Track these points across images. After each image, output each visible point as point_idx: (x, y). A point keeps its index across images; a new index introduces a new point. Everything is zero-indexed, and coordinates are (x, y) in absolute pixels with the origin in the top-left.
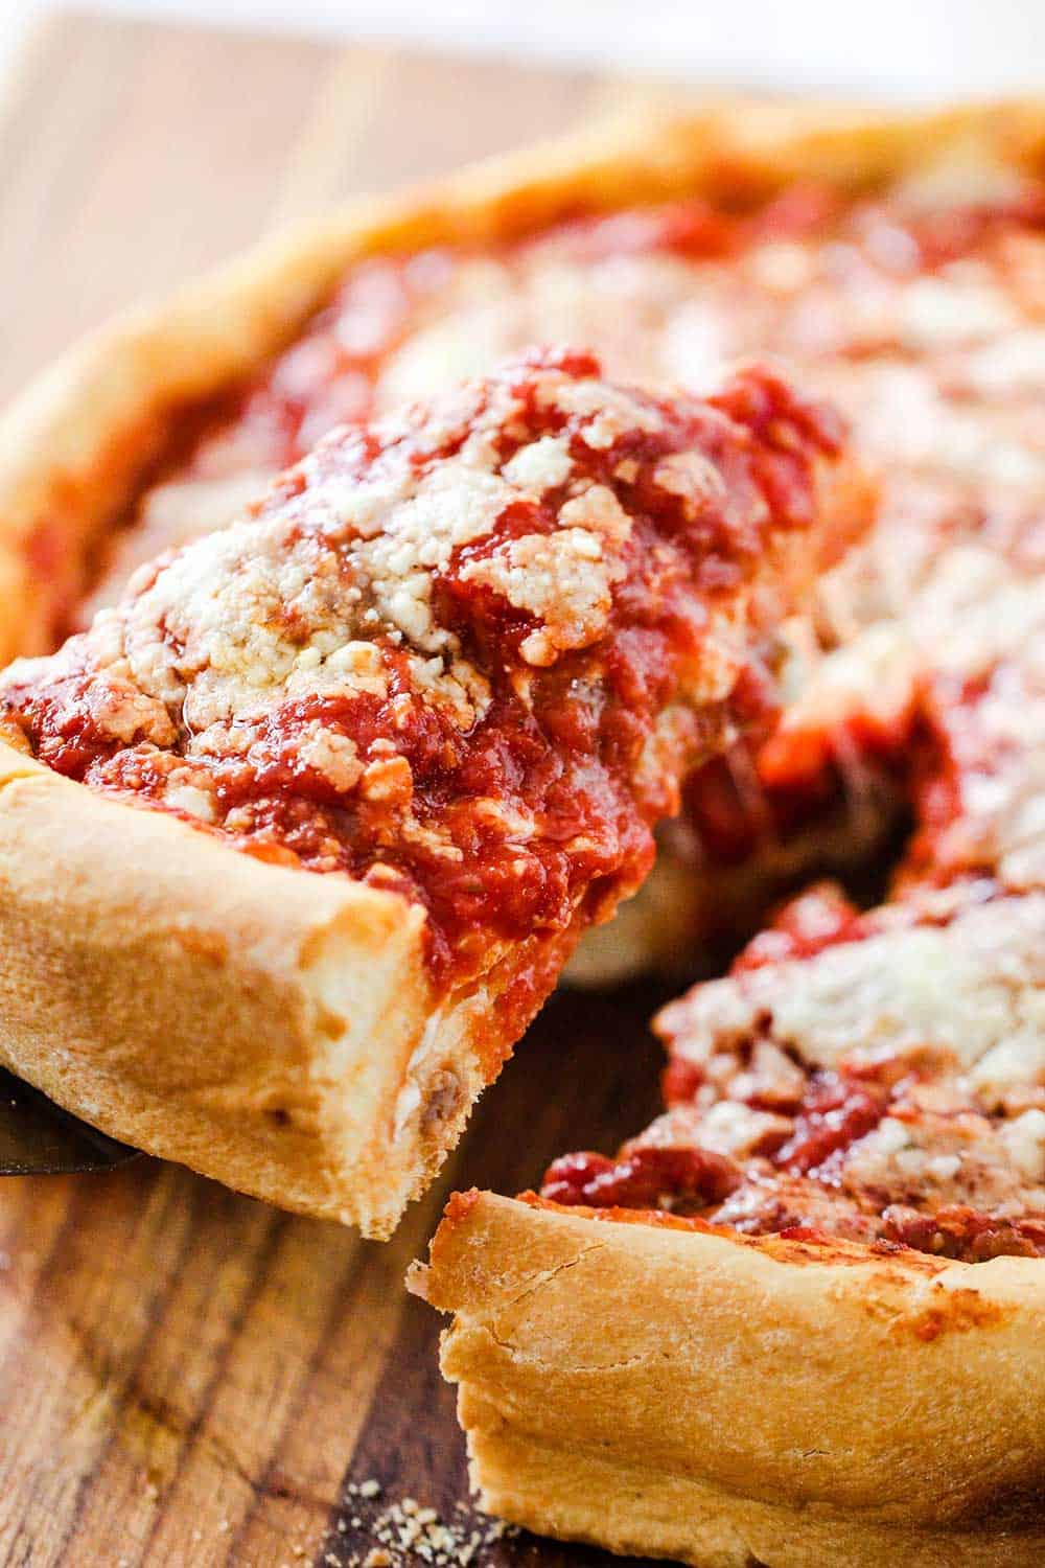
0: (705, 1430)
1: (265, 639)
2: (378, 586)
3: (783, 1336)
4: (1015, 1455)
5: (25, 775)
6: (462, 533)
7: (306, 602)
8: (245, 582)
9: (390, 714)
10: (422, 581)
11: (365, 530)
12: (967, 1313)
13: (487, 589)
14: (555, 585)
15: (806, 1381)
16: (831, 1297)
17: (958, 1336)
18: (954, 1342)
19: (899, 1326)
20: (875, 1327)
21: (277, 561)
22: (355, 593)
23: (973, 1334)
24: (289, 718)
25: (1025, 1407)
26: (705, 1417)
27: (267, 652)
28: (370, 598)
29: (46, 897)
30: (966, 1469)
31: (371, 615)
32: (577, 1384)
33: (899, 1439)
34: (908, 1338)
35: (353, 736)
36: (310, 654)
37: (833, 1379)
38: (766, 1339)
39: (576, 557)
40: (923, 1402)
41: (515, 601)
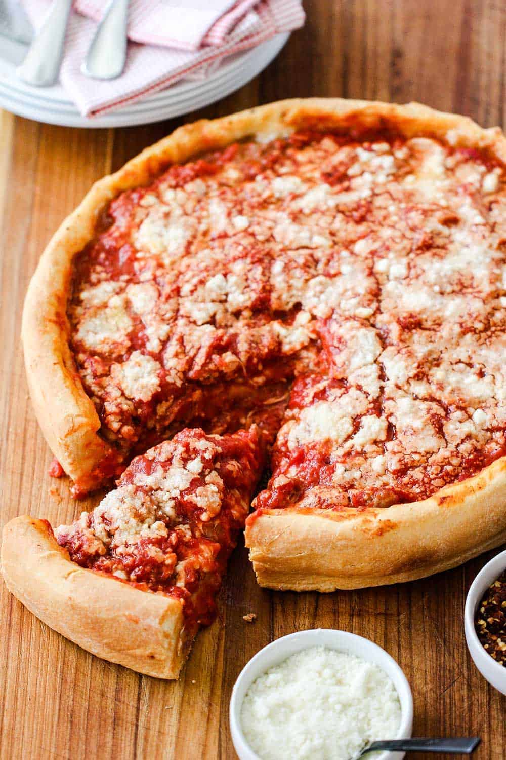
0: (323, 565)
1: (133, 521)
2: (161, 504)
3: (343, 542)
4: (405, 556)
5: (75, 571)
6: (182, 488)
7: (143, 511)
8: (126, 506)
9: (171, 541)
10: (172, 503)
11: (155, 488)
12: (389, 527)
13: (191, 502)
14: (209, 500)
15: (350, 551)
16: (353, 529)
17: (387, 533)
18: (387, 535)
19: (373, 534)
20: (366, 535)
21: (133, 498)
22: (155, 507)
23: (391, 532)
24: (143, 543)
25: (406, 545)
26: (323, 562)
27: (134, 525)
28: (159, 508)
29: (86, 605)
30: (392, 562)
31: (160, 513)
32: (287, 560)
33: (375, 559)
34: (375, 536)
35: (161, 548)
36: (146, 526)
37: (357, 549)
38: (339, 543)
39: (213, 492)
40: (381, 550)
41: (199, 505)
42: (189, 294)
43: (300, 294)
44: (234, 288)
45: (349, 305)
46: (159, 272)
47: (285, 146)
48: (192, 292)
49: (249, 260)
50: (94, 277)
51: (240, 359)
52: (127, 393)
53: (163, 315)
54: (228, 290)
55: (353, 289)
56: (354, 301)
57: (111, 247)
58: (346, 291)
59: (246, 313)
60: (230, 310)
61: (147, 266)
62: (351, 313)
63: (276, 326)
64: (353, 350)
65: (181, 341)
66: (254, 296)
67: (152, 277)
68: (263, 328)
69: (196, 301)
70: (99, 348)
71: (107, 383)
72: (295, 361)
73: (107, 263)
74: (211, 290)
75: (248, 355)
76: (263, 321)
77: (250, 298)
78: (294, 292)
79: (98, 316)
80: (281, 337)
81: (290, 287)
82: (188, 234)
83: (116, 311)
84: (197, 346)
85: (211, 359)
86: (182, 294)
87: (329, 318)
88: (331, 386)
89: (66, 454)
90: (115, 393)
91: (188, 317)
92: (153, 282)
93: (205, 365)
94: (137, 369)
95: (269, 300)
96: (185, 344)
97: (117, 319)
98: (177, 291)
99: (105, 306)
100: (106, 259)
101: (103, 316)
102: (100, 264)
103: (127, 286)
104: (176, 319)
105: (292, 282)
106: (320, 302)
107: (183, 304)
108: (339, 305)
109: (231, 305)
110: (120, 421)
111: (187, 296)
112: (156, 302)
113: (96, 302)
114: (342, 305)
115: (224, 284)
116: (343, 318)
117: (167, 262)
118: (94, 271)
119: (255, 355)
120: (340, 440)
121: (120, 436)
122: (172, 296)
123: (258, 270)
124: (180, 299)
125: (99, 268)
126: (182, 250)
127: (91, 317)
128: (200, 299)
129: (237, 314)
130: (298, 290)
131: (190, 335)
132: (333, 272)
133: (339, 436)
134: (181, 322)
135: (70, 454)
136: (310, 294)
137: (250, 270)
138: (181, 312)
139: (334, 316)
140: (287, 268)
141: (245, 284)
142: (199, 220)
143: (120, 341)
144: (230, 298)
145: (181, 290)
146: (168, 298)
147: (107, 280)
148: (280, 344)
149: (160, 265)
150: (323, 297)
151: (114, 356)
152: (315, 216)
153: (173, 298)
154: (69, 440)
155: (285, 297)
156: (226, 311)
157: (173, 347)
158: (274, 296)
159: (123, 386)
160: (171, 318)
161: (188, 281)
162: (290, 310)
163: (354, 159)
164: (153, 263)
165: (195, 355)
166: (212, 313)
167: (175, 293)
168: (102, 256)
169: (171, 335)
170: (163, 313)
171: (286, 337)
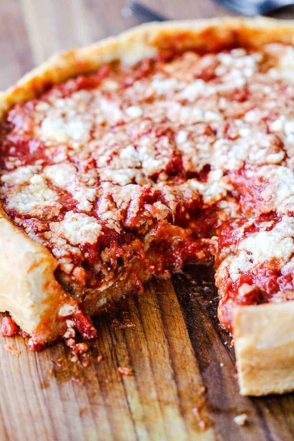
42: (106, 164)
43: (208, 155)
44: (146, 157)
45: (259, 156)
46: (71, 153)
47: (152, 63)
48: (109, 162)
49: (153, 135)
50: (9, 165)
51: (169, 207)
52: (72, 241)
53: (87, 182)
54: (141, 158)
55: (257, 144)
56: (262, 152)
57: (18, 142)
58: (251, 147)
59: (162, 176)
60: (147, 174)
61: (58, 151)
62: (263, 161)
63: (194, 183)
64: (277, 184)
65: (110, 198)
66: (167, 161)
67: (66, 157)
68: (182, 185)
69: (114, 169)
70: (32, 213)
71: (50, 236)
72: (217, 212)
73: (19, 154)
74: (126, 159)
75: (176, 204)
76: (180, 181)
77: (163, 163)
78: (202, 155)
79: (23, 192)
80: (200, 191)
81: (197, 151)
82: (89, 126)
83: (38, 187)
84: (127, 200)
85: (144, 208)
86: (99, 165)
87: (243, 168)
88: (259, 221)
89: (28, 294)
90: (61, 242)
91: (111, 181)
92: (68, 162)
93: (139, 213)
94: (75, 222)
95: (181, 163)
96: (114, 201)
97: (41, 192)
98: (94, 163)
99: (27, 184)
100: (17, 151)
101: (27, 191)
102: (12, 155)
103: (43, 168)
104: (99, 184)
105: (198, 146)
106: (229, 158)
107: (102, 173)
108: (248, 157)
109: (147, 170)
110: (72, 263)
111: (104, 166)
112: (76, 174)
113: (18, 181)
114: (252, 157)
115: (136, 154)
116: (256, 166)
117: (76, 146)
118: (8, 161)
119: (182, 204)
120: (286, 258)
121: (73, 278)
122: (90, 167)
123: (165, 141)
124: (97, 169)
125: (11, 159)
126: (87, 136)
127: (17, 193)
128: (117, 167)
129: (154, 178)
130: (205, 152)
131: (117, 193)
132: (233, 135)
133: (284, 254)
134: (105, 185)
135: (32, 293)
136: (218, 153)
137: (156, 143)
138: (103, 178)
139: (247, 167)
140: (190, 137)
141: (155, 153)
142: (95, 116)
143: (52, 205)
144: (144, 165)
145: (97, 162)
146: (87, 169)
147: (22, 165)
148: (201, 197)
149: (70, 149)
150: (231, 154)
151: (49, 217)
152: (201, 102)
153: (91, 169)
154: (31, 277)
155: (195, 159)
156: (143, 175)
157: (103, 204)
158: (185, 159)
159: (67, 236)
160: (95, 184)
161: (102, 155)
162: (201, 171)
163: (218, 64)
164: (63, 149)
165: (127, 208)
166: (132, 177)
167: (92, 164)
168: (12, 150)
169: (98, 196)
170: (87, 180)
171: (205, 191)
